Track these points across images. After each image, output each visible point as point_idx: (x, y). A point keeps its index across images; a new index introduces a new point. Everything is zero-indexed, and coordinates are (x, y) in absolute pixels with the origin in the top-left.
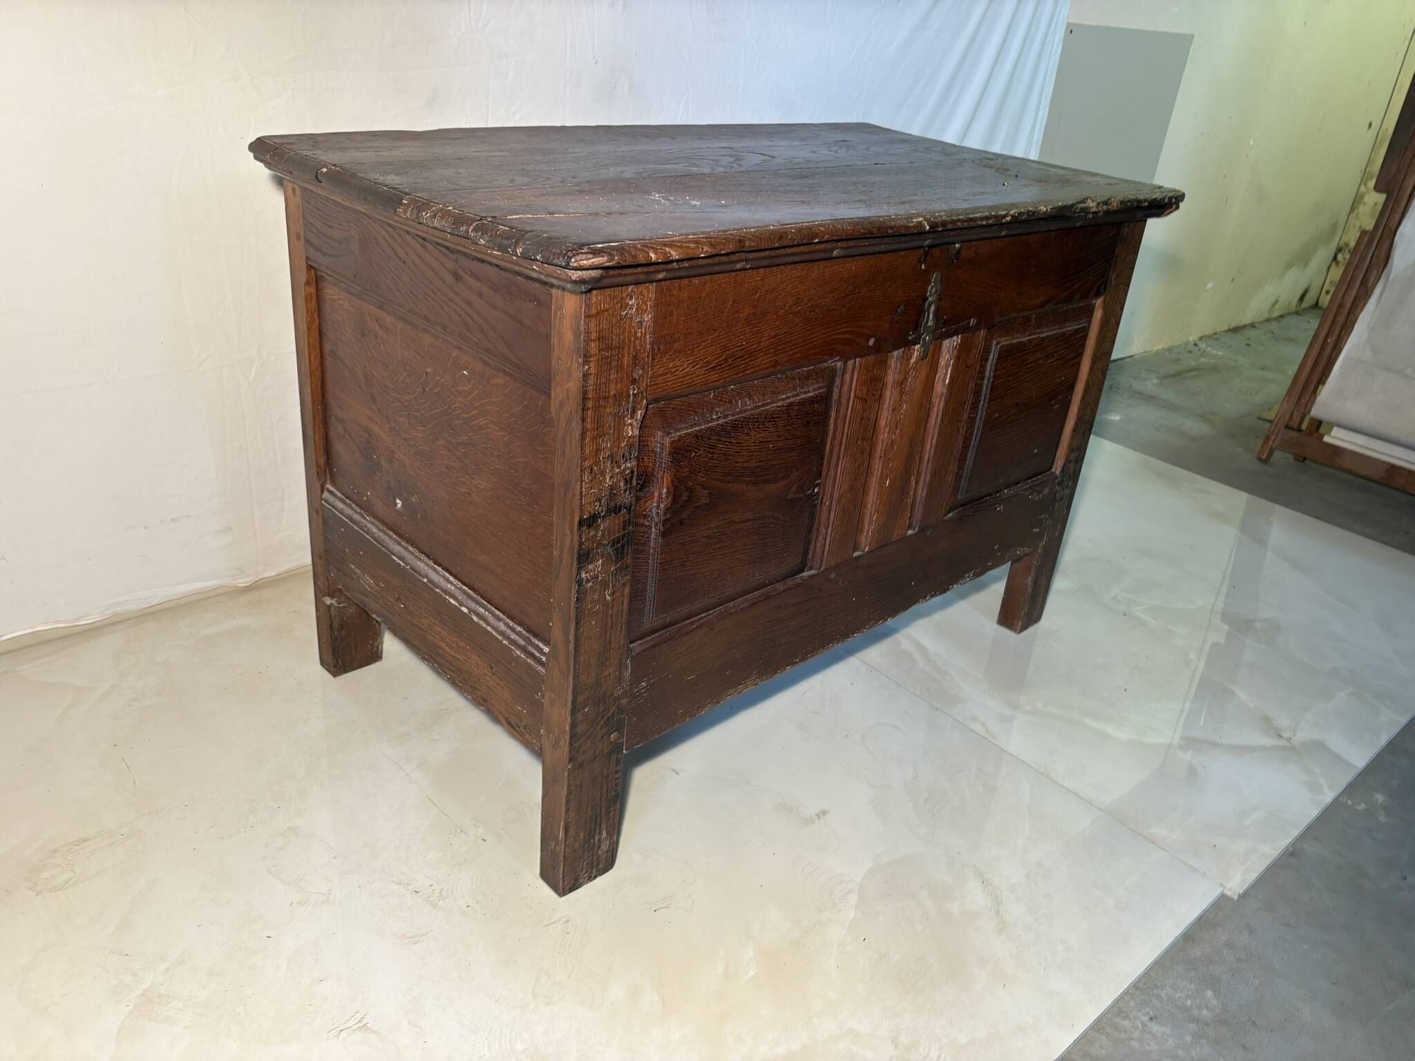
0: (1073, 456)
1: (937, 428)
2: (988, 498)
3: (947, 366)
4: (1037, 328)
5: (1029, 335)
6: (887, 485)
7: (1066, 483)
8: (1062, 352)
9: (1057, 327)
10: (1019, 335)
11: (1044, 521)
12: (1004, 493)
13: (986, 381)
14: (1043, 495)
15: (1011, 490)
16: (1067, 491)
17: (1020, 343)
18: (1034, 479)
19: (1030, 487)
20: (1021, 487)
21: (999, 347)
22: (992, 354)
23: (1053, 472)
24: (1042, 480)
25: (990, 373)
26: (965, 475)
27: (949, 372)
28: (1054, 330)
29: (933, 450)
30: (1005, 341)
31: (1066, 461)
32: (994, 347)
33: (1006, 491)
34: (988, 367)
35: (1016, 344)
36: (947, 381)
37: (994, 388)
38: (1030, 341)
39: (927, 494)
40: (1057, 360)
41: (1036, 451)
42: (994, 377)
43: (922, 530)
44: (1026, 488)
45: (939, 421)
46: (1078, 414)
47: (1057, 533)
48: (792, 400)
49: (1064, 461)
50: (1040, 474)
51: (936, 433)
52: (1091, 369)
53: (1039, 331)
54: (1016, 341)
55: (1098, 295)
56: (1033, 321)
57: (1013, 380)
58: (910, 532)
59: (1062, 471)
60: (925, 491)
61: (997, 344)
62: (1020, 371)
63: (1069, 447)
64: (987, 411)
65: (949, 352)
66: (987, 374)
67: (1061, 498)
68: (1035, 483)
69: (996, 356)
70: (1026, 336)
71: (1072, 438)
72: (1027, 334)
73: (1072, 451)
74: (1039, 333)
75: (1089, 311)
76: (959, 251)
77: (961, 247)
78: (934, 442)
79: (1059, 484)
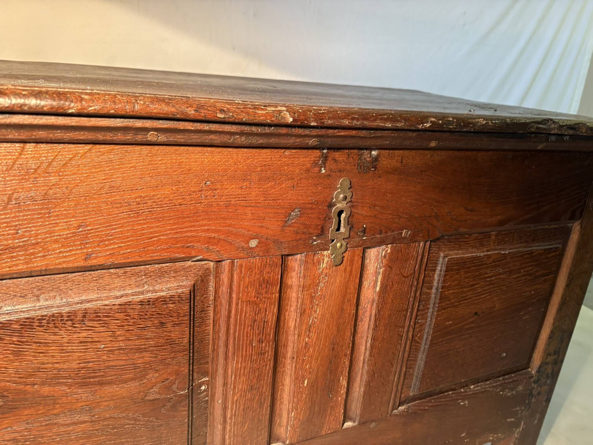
0: (550, 359)
1: (371, 332)
2: (450, 393)
3: (377, 273)
4: (498, 245)
5: (488, 251)
6: (305, 385)
7: (544, 381)
8: (530, 268)
9: (523, 245)
10: (475, 250)
11: (519, 412)
12: (470, 388)
13: (434, 291)
14: (516, 392)
15: (478, 386)
16: (545, 388)
17: (475, 258)
18: (506, 377)
19: (500, 385)
20: (491, 383)
21: (446, 259)
22: (440, 266)
23: (529, 371)
24: (515, 379)
25: (438, 283)
26: (415, 373)
27: (379, 280)
28: (520, 247)
29: (368, 353)
30: (456, 254)
31: (542, 363)
32: (441, 259)
33: (472, 387)
34: (436, 277)
35: (468, 258)
36: (378, 289)
37: (442, 298)
38: (489, 256)
39: (365, 392)
40: (524, 275)
41: (504, 354)
42: (443, 288)
43: (362, 423)
44: (497, 385)
45: (372, 326)
46: (553, 324)
47: (536, 421)
48: (130, 299)
49: (539, 363)
50: (514, 372)
51: (370, 336)
52: (568, 286)
53: (500, 247)
54: (467, 255)
55: (573, 218)
56: (493, 237)
57: (468, 291)
58: (348, 424)
59: (538, 371)
60: (362, 389)
61: (444, 257)
62: (476, 284)
63: (545, 352)
64: (436, 318)
65: (378, 260)
66: (435, 283)
67: (539, 393)
68: (507, 381)
69: (444, 268)
70: (483, 252)
71: (548, 344)
72: (485, 249)
73: (549, 354)
74: (500, 249)
75: (566, 233)
76: (376, 159)
77: (378, 155)
78: (368, 345)
79: (534, 382)
